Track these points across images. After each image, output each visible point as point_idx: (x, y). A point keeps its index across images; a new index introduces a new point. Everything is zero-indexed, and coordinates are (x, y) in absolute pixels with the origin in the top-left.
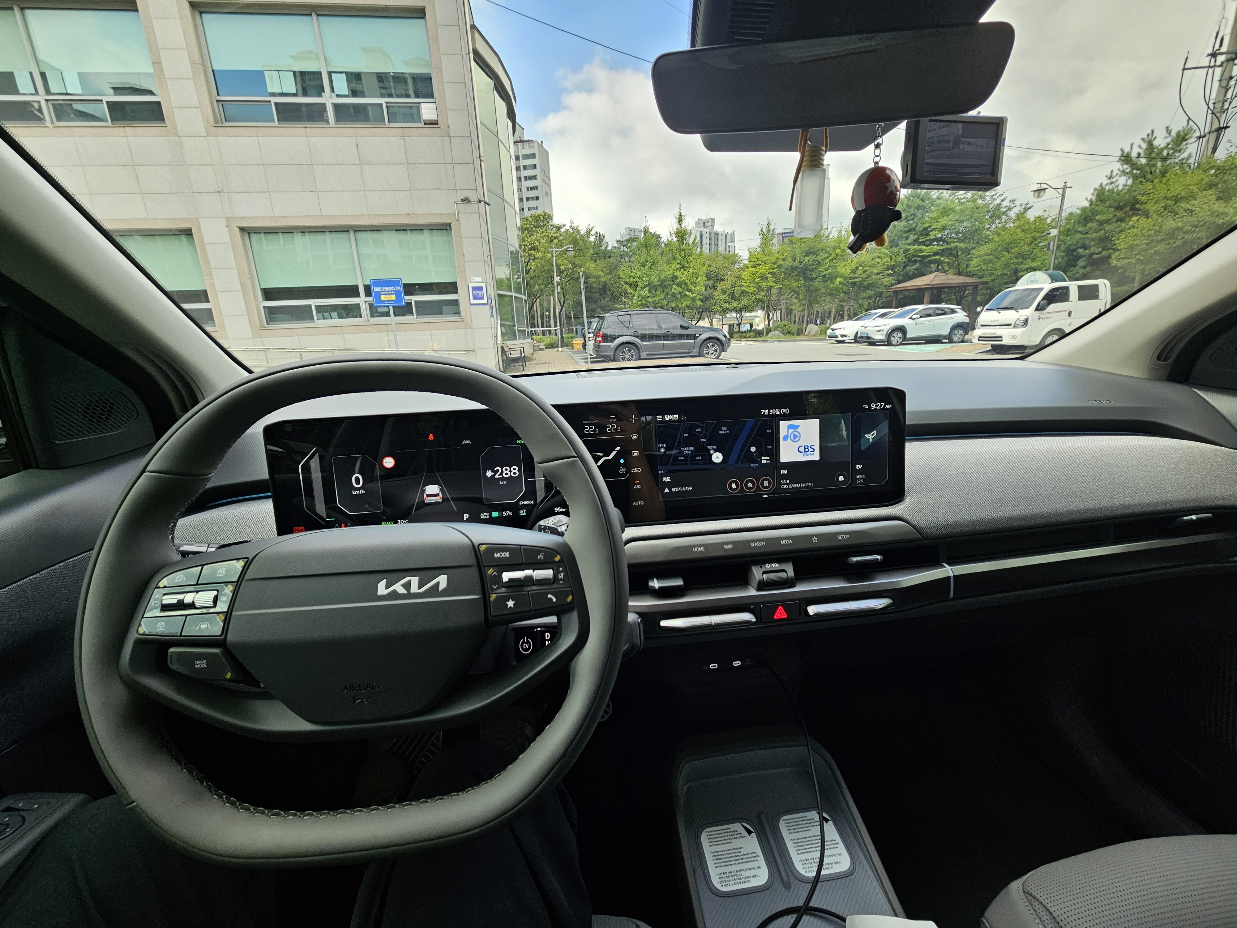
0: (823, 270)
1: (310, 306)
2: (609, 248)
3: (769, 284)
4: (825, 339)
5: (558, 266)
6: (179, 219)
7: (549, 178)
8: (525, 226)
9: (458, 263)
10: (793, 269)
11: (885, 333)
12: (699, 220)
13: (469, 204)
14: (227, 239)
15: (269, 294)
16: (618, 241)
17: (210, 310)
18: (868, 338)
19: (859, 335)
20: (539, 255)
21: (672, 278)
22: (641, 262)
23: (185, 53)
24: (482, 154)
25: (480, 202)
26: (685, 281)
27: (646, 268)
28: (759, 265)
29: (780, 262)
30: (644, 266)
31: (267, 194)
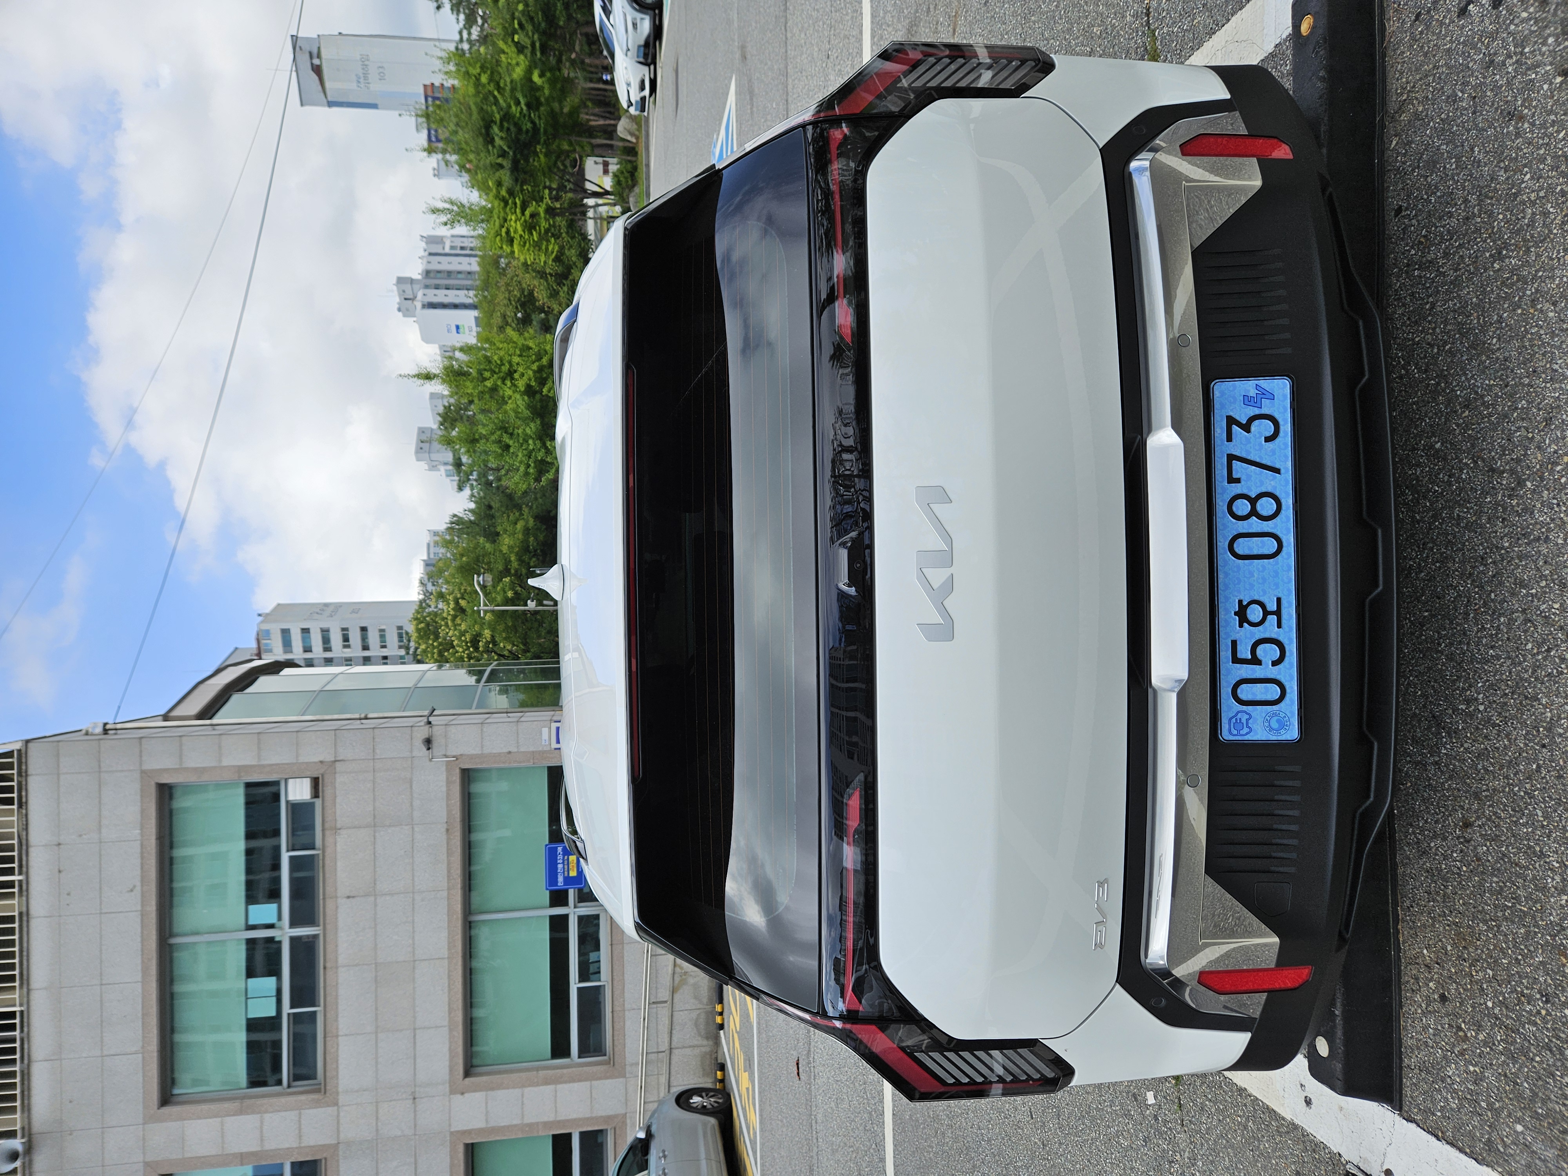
0: (519, 109)
1: (579, 989)
2: (472, 506)
3: (542, 215)
4: (647, 119)
5: (507, 602)
6: (452, 1158)
7: (326, 605)
8: (436, 656)
9: (520, 762)
10: (515, 168)
11: (639, 16)
12: (399, 310)
13: (434, 739)
14: (479, 1096)
15: (560, 1049)
16: (460, 489)
17: (583, 1135)
18: (647, 44)
19: (642, 60)
20: (487, 633)
21: (529, 397)
22: (499, 451)
23: (229, 1120)
24: (357, 716)
25: (429, 723)
26: (534, 372)
27: (511, 443)
28: (508, 232)
29: (504, 193)
30: (508, 447)
31: (418, 1031)
